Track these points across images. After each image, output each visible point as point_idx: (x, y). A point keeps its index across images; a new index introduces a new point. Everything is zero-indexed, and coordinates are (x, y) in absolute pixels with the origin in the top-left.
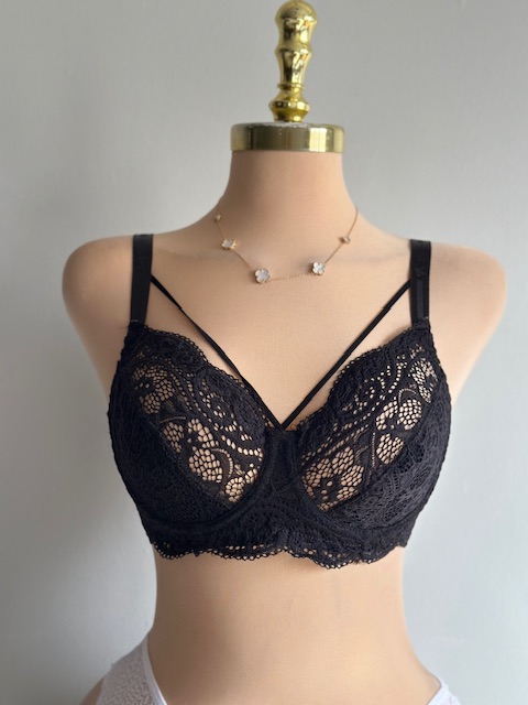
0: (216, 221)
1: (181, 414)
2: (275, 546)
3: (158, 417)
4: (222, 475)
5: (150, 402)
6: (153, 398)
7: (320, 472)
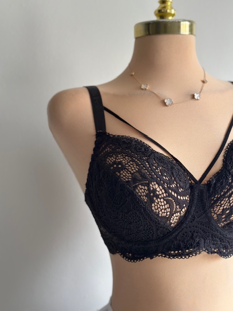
0: (132, 75)
1: (146, 180)
2: (199, 249)
3: (132, 183)
4: (170, 212)
5: (124, 174)
6: (125, 172)
7: (223, 205)
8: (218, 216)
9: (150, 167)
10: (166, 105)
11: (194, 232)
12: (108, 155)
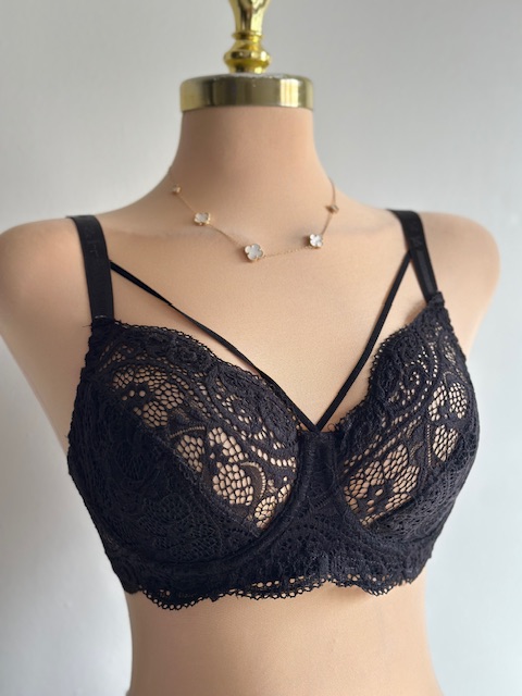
2: (317, 576)
4: (253, 495)
5: (152, 413)
6: (154, 408)
7: (368, 478)
8: (359, 501)
9: (209, 395)
10: (249, 260)
11: (307, 538)
12: (118, 368)
